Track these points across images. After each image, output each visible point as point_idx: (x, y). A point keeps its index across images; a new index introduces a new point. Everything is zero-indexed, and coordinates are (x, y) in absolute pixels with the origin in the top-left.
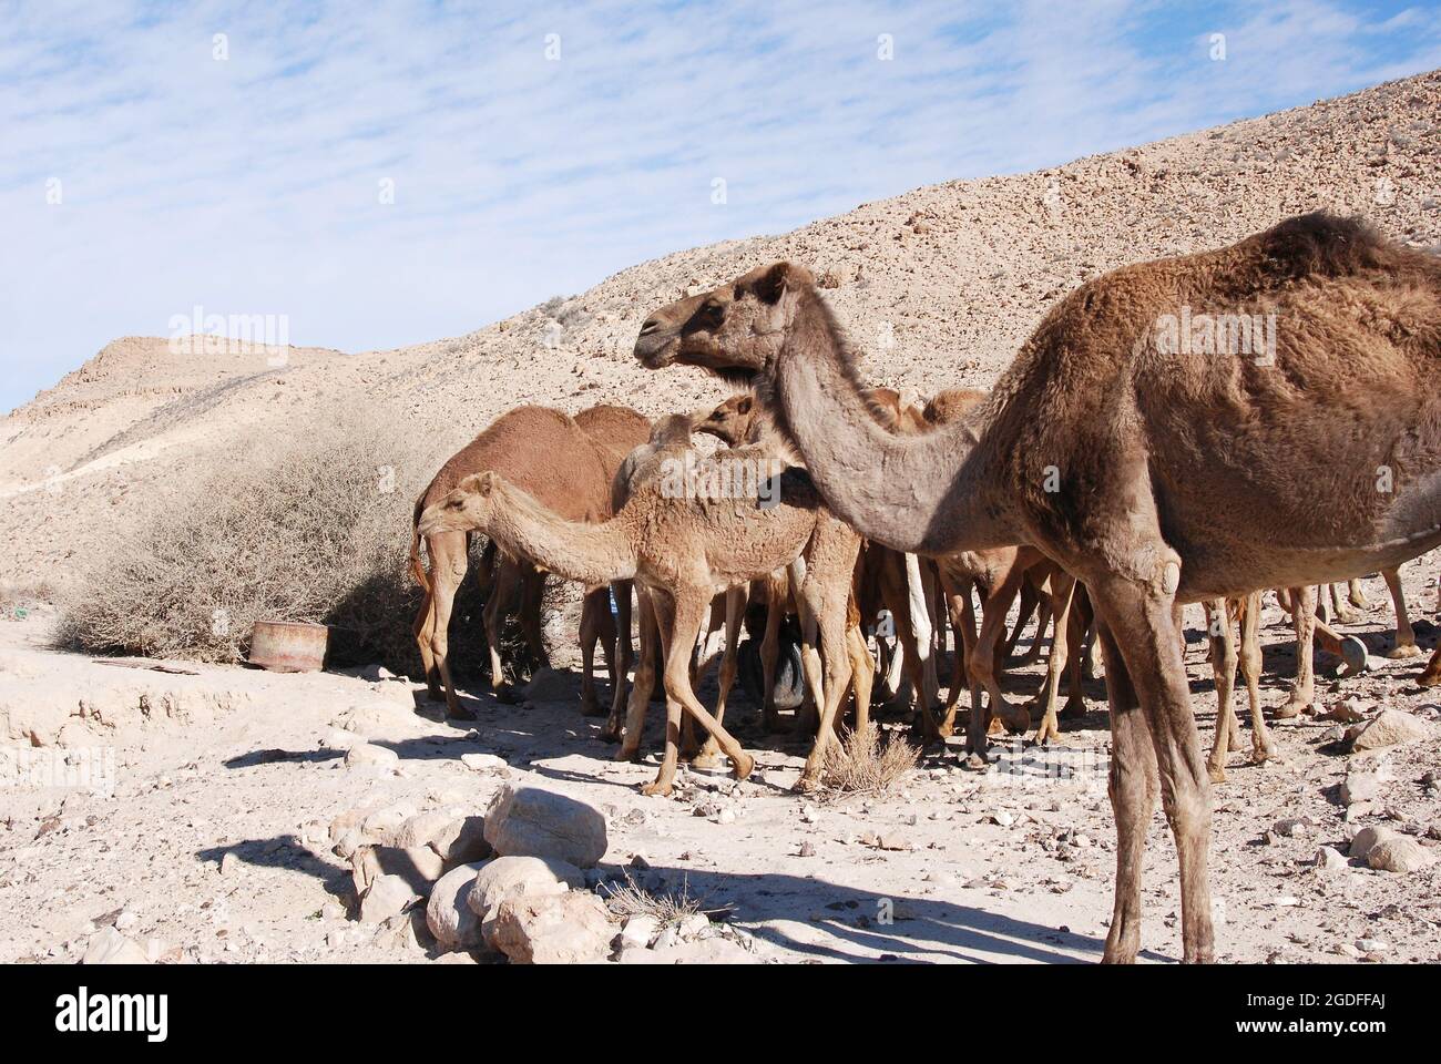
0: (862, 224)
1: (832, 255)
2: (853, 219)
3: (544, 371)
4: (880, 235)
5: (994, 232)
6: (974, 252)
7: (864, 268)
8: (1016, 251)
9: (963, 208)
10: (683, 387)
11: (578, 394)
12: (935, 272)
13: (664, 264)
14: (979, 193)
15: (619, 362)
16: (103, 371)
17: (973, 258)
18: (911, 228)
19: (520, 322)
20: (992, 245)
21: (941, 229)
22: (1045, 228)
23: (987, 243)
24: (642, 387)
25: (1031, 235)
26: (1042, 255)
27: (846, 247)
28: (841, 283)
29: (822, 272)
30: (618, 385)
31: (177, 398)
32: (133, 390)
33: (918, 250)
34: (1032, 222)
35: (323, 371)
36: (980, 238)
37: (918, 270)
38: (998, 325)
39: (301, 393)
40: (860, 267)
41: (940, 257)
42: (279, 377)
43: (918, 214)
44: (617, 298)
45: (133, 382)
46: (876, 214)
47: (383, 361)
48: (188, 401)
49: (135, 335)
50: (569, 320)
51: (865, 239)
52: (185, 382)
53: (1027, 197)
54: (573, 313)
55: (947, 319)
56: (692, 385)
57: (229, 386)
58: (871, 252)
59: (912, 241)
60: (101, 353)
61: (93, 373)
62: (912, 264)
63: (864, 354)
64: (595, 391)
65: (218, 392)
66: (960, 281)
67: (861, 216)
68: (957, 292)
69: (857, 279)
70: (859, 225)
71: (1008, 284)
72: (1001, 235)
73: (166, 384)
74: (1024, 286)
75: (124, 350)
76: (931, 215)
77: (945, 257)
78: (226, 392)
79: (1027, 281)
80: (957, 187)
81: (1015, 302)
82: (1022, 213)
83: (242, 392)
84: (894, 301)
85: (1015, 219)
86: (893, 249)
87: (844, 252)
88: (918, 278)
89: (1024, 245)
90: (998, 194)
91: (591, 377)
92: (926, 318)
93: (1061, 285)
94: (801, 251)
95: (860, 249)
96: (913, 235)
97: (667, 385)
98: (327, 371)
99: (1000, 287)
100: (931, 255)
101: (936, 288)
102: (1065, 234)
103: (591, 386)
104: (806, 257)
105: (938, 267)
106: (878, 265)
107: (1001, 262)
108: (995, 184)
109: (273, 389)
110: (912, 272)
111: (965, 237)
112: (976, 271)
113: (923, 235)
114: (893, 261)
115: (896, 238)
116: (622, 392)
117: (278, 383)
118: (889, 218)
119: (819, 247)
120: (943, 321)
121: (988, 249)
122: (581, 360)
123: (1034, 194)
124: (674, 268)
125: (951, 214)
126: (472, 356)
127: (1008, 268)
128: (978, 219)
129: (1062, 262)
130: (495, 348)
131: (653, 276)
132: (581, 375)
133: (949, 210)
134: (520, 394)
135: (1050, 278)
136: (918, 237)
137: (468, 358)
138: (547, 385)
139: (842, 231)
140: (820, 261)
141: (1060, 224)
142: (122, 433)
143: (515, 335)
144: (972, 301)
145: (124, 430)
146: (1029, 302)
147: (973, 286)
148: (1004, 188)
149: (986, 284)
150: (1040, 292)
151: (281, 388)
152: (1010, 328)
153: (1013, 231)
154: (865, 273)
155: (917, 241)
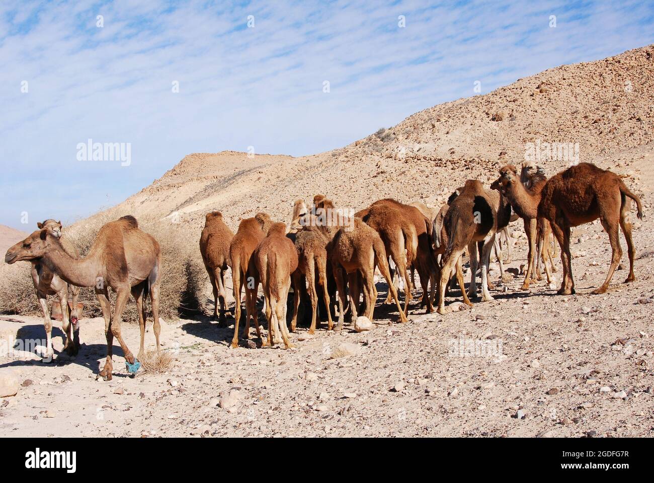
0: (517, 89)
1: (500, 105)
2: (513, 87)
3: (364, 166)
4: (524, 94)
5: (578, 90)
6: (566, 101)
7: (514, 111)
8: (586, 100)
9: (564, 79)
10: (422, 172)
11: (375, 176)
12: (547, 111)
13: (431, 111)
14: (573, 71)
15: (397, 161)
16: (182, 170)
17: (565, 104)
18: (538, 90)
19: (365, 141)
20: (576, 97)
21: (553, 90)
22: (602, 87)
23: (573, 96)
24: (404, 172)
25: (595, 91)
26: (598, 101)
27: (508, 101)
28: (503, 118)
29: (495, 113)
30: (394, 172)
31: (215, 181)
32: (195, 178)
33: (541, 101)
34: (596, 85)
35: (280, 166)
36: (570, 94)
37: (539, 111)
38: (570, 137)
39: (270, 177)
40: (513, 110)
41: (550, 104)
42: (260, 170)
43: (543, 83)
44: (409, 127)
45: (196, 174)
46: (523, 84)
47: (308, 161)
48: (220, 182)
49: (197, 152)
50: (386, 140)
51: (517, 97)
52: (219, 174)
53: (595, 72)
54: (387, 136)
55: (547, 135)
56: (426, 171)
57: (239, 175)
58: (518, 103)
59: (538, 97)
60: (181, 161)
61: (178, 170)
62: (537, 108)
63: (506, 153)
64: (383, 175)
65: (234, 178)
66: (558, 115)
67: (517, 85)
68: (555, 121)
69: (510, 116)
70: (515, 90)
71: (579, 116)
72: (581, 92)
73: (210, 175)
74: (586, 117)
75: (192, 160)
76: (548, 83)
77: (553, 104)
78: (237, 177)
79: (588, 114)
80: (563, 69)
81: (580, 125)
82: (592, 80)
83: (243, 177)
84: (525, 126)
85: (588, 83)
86: (530, 101)
87: (506, 103)
88: (538, 115)
89: (590, 97)
90: (582, 71)
91: (383, 168)
92: (538, 134)
93: (603, 116)
94: (487, 104)
95: (514, 101)
96: (539, 93)
97: (415, 171)
98: (282, 166)
99: (575, 118)
100: (546, 103)
101: (546, 119)
102: (611, 90)
103: (382, 172)
104: (489, 106)
105: (549, 109)
106: (521, 109)
107: (578, 105)
108: (581, 67)
109: (257, 176)
110: (536, 112)
111: (563, 93)
112: (565, 110)
113: (544, 93)
114: (528, 107)
115: (531, 95)
116: (395, 175)
117: (260, 173)
118: (529, 86)
119: (495, 101)
120: (546, 136)
121: (573, 99)
122: (381, 160)
123: (599, 70)
124: (436, 112)
125: (558, 82)
126: (342, 158)
127: (581, 108)
128: (571, 85)
129: (606, 105)
130: (352, 154)
131: (426, 117)
132: (379, 167)
133: (557, 80)
134: (351, 176)
135: (598, 113)
136: (541, 94)
137: (339, 159)
138: (363, 173)
139: (508, 93)
140: (494, 108)
141: (609, 85)
142: (191, 198)
143: (362, 147)
144: (561, 125)
145: (192, 196)
146: (587, 125)
147: (563, 118)
148: (585, 69)
149: (569, 117)
150: (593, 120)
151: (261, 175)
152: (575, 138)
153: (586, 90)
154: (515, 114)
155: (541, 97)
